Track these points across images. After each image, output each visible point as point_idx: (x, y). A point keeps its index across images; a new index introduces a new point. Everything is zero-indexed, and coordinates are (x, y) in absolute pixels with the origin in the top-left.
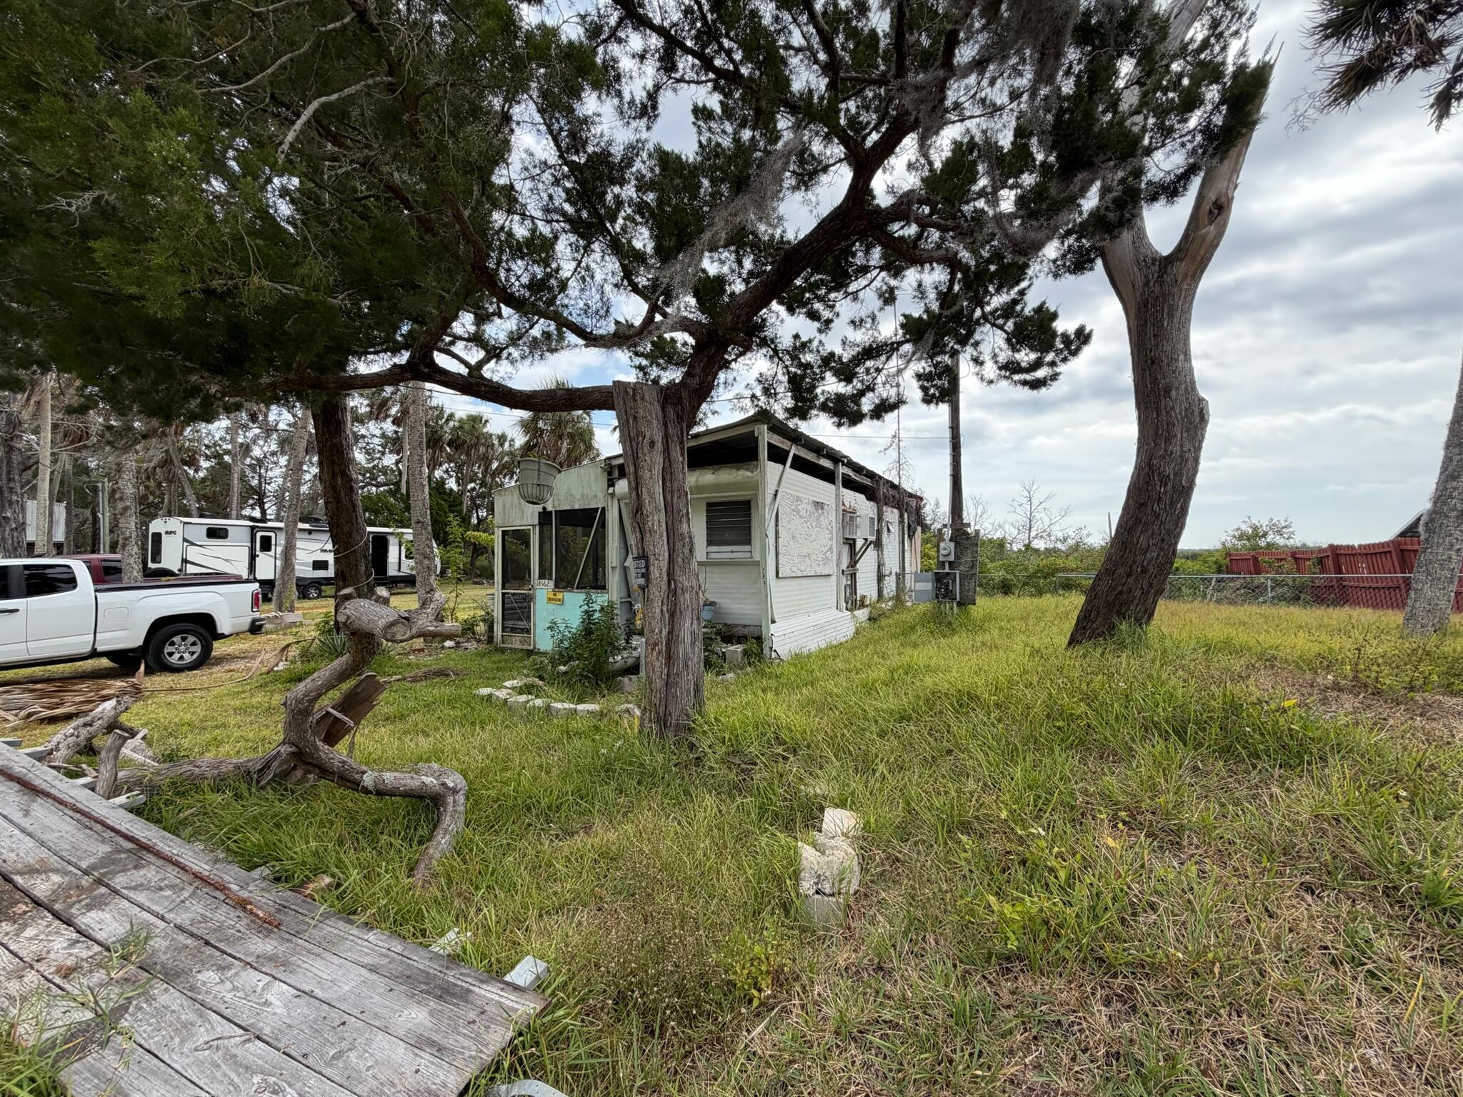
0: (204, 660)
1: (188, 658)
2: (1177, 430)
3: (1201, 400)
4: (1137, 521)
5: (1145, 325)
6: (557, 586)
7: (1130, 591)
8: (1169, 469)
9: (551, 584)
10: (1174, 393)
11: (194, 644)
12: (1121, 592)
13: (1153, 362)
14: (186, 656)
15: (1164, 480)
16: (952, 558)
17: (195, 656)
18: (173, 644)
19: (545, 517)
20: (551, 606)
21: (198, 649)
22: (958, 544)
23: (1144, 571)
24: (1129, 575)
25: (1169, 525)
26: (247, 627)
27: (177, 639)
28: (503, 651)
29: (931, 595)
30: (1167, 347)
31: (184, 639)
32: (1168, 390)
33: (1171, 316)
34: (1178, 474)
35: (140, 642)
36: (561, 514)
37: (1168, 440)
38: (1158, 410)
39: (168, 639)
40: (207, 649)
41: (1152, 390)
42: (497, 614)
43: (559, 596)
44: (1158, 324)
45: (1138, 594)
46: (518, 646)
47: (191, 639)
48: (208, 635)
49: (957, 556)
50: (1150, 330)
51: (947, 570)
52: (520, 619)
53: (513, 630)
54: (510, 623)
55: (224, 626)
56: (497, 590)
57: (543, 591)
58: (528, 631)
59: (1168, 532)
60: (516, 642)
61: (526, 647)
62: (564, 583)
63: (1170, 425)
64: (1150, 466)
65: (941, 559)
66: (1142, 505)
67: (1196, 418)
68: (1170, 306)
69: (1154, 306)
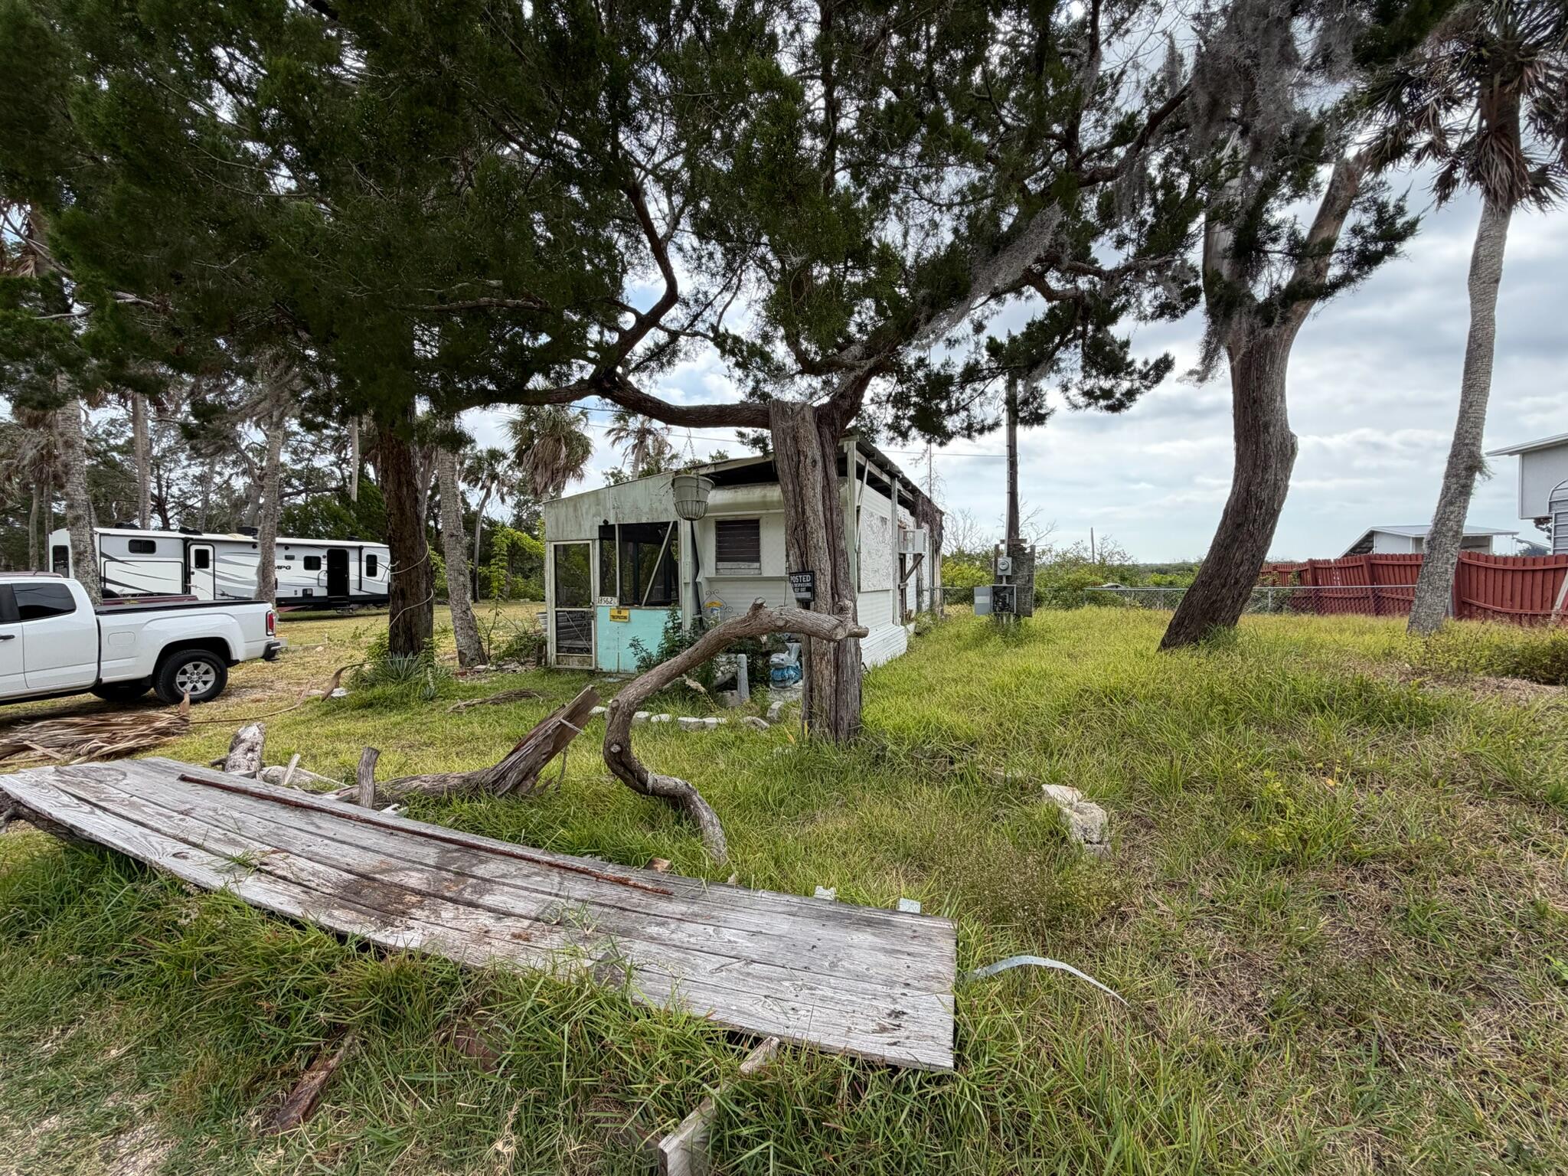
0: (218, 691)
1: (202, 689)
2: (1273, 461)
3: (1292, 436)
4: (1235, 539)
5: (1249, 368)
6: (621, 603)
7: (1222, 600)
8: (1264, 495)
9: (615, 601)
10: (1271, 429)
11: (207, 672)
12: (1215, 602)
13: (1255, 402)
14: (200, 685)
15: (1260, 505)
16: (1009, 573)
17: (209, 686)
18: (184, 672)
19: (606, 531)
20: (615, 624)
21: (211, 678)
22: (1014, 560)
23: (1237, 582)
24: (1224, 586)
25: (1260, 543)
26: (261, 653)
27: (189, 667)
28: (558, 671)
29: (989, 608)
30: (1268, 389)
31: (196, 667)
32: (1266, 426)
33: (1273, 362)
34: (1271, 499)
35: (150, 672)
36: (624, 528)
37: (1265, 469)
38: (1257, 444)
39: (179, 667)
40: (221, 678)
41: (1253, 426)
42: (551, 634)
43: (625, 613)
44: (1261, 369)
45: (1229, 602)
46: (576, 666)
47: (204, 666)
48: (222, 663)
49: (1014, 571)
50: (1254, 374)
51: (1004, 584)
52: (577, 638)
53: (570, 650)
54: (567, 643)
55: (238, 652)
56: (549, 607)
57: (604, 609)
58: (589, 651)
59: (1258, 548)
60: (574, 662)
61: (586, 667)
62: (633, 598)
63: (1267, 457)
64: (1248, 491)
65: (999, 573)
66: (1239, 526)
67: (1287, 451)
68: (1273, 354)
69: (1258, 352)
